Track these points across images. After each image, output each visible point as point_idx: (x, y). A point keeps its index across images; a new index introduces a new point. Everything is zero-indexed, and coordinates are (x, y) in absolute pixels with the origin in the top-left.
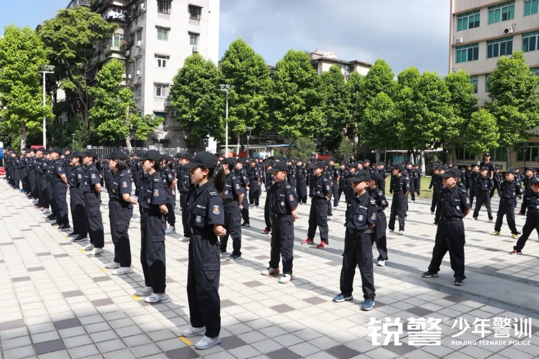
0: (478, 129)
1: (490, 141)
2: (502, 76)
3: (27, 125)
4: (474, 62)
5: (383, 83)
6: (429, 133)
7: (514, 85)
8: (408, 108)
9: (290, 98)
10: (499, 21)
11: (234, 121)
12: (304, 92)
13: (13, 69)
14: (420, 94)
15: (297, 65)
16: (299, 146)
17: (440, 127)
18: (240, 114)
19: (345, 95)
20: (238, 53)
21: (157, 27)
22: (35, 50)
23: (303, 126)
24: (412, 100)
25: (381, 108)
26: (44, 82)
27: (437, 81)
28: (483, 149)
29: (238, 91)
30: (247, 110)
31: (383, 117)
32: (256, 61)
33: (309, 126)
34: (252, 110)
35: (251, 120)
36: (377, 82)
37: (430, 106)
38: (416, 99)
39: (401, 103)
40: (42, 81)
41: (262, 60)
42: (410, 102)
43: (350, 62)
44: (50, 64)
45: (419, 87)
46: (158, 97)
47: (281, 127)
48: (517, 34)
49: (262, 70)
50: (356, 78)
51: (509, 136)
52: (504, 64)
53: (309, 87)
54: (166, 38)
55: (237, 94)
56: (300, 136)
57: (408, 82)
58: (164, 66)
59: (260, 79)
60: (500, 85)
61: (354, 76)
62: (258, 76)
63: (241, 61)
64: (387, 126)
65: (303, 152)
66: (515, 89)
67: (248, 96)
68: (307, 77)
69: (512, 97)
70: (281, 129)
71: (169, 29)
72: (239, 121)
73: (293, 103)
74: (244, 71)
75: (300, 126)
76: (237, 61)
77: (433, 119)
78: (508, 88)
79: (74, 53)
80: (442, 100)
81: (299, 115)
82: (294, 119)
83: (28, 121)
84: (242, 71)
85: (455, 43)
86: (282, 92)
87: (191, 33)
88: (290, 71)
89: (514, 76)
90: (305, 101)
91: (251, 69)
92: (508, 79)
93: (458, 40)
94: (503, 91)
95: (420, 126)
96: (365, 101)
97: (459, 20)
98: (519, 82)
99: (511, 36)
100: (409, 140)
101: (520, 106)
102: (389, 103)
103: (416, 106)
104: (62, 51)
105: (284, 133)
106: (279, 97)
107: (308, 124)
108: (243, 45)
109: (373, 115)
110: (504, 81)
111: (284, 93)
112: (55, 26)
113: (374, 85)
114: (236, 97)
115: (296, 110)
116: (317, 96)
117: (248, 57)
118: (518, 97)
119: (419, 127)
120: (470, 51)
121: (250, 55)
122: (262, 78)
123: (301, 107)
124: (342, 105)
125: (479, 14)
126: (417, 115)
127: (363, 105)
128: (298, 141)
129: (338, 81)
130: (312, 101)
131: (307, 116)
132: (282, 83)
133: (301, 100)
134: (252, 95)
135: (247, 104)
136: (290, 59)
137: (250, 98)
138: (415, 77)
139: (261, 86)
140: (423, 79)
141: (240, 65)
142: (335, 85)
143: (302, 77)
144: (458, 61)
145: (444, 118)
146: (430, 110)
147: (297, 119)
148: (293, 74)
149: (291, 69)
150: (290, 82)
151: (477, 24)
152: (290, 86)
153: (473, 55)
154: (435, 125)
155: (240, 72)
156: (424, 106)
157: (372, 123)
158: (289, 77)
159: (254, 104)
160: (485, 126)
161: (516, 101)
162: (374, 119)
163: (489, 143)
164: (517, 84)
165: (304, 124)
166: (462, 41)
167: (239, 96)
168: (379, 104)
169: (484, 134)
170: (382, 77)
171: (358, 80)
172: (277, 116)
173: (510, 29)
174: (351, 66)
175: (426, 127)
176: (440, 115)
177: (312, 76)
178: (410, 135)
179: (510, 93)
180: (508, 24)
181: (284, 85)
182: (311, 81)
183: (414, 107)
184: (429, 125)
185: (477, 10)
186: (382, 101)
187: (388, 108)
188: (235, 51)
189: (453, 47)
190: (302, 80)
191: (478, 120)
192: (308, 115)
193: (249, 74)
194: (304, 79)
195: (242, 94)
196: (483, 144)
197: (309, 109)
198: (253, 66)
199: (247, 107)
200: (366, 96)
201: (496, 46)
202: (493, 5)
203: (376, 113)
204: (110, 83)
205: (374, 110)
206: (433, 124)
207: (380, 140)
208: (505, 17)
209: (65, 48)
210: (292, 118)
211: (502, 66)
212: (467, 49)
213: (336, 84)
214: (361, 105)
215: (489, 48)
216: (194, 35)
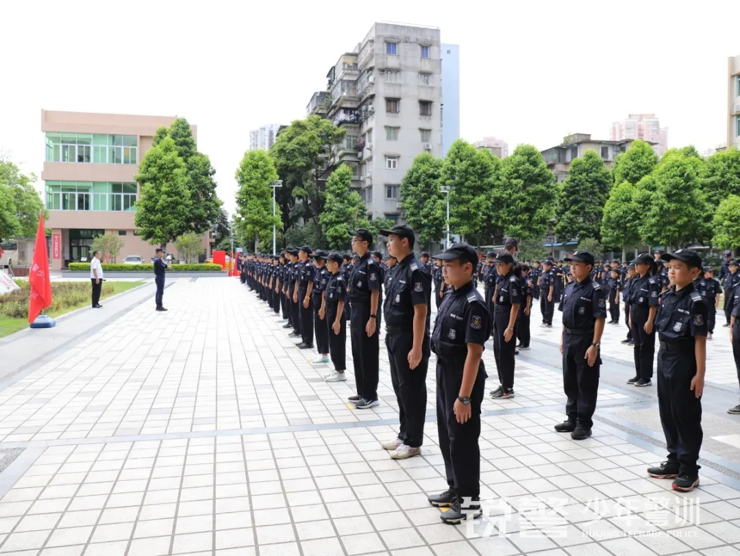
3: (260, 233)
9: (516, 196)
12: (532, 188)
13: (249, 186)
18: (460, 215)
21: (386, 127)
22: (267, 168)
26: (274, 195)
29: (459, 192)
30: (469, 211)
32: (477, 161)
35: (474, 221)
40: (272, 193)
44: (280, 179)
46: (389, 199)
49: (484, 169)
53: (537, 182)
54: (396, 138)
58: (394, 166)
62: (479, 175)
67: (470, 196)
68: (535, 173)
71: (398, 128)
73: (518, 201)
76: (458, 161)
79: (304, 162)
82: (520, 218)
83: (260, 230)
87: (422, 130)
104: (295, 161)
106: (504, 195)
112: (288, 138)
115: (521, 208)
117: (469, 156)
121: (471, 155)
123: (527, 205)
133: (528, 197)
134: (473, 195)
135: (468, 205)
137: (472, 199)
139: (484, 185)
141: (460, 166)
142: (590, 173)
143: (529, 172)
150: (516, 178)
152: (515, 183)
155: (460, 173)
159: (475, 204)
172: (502, 216)
174: (622, 146)
188: (456, 150)
190: (528, 176)
193: (470, 174)
194: (531, 174)
195: (464, 195)
198: (473, 165)
199: (468, 208)
204: (339, 189)
209: (297, 157)
210: (518, 217)
216: (425, 132)
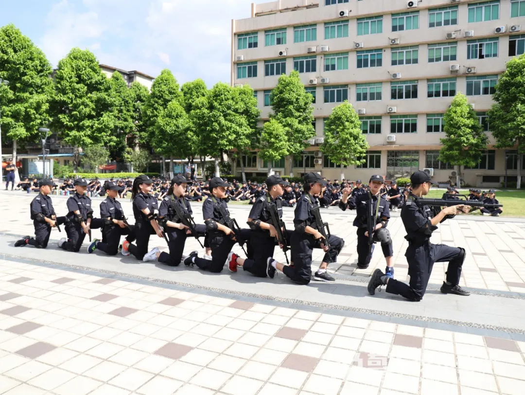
0: (271, 138)
1: (281, 149)
2: (284, 92)
4: (253, 79)
5: (170, 93)
6: (224, 142)
7: (295, 100)
8: (204, 117)
9: (79, 101)
10: (274, 45)
11: (9, 123)
12: (94, 95)
14: (216, 104)
15: (84, 65)
16: (90, 154)
17: (234, 136)
18: (15, 116)
19: (128, 104)
20: (11, 41)
23: (93, 132)
24: (208, 109)
25: (174, 116)
27: (230, 92)
28: (275, 156)
29: (14, 88)
30: (26, 112)
31: (176, 126)
32: (35, 55)
33: (100, 133)
34: (33, 111)
35: (31, 123)
36: (165, 92)
37: (225, 116)
38: (211, 108)
39: (197, 111)
41: (42, 54)
42: (206, 111)
43: (129, 72)
45: (214, 97)
47: (69, 133)
48: (290, 57)
49: (44, 66)
50: (137, 87)
51: (292, 145)
52: (285, 81)
53: (98, 90)
55: (12, 92)
56: (91, 143)
57: (197, 93)
59: (41, 76)
60: (282, 100)
61: (136, 86)
62: (39, 72)
63: (15, 51)
64: (181, 134)
65: (95, 161)
66: (295, 103)
67: (27, 95)
68: (97, 79)
69: (294, 111)
70: (68, 135)
72: (15, 124)
73: (81, 107)
74: (20, 64)
75: (89, 133)
76: (10, 50)
77: (228, 128)
78: (290, 103)
80: (236, 111)
81: (88, 120)
82: (83, 125)
84: (19, 64)
85: (236, 60)
86: (68, 93)
88: (76, 71)
89: (293, 92)
90: (96, 106)
91: (29, 63)
92: (289, 94)
93: (239, 58)
94: (286, 105)
95: (217, 135)
96: (153, 110)
97: (239, 39)
98: (299, 97)
99: (285, 59)
100: (204, 148)
101: (299, 119)
102: (181, 112)
103: (212, 115)
105: (71, 140)
106: (65, 99)
107: (100, 130)
108: (16, 33)
109: (166, 124)
110: (287, 96)
111: (71, 95)
113: (162, 95)
114: (11, 95)
115: (85, 115)
116: (108, 100)
117: (25, 48)
118: (298, 110)
119: (215, 136)
120: (250, 68)
121: (28, 47)
122: (43, 75)
123: (90, 111)
124: (125, 114)
125: (257, 36)
126: (214, 124)
127: (151, 114)
128: (89, 148)
129: (121, 89)
130: (102, 106)
131: (97, 122)
132: (68, 84)
133: (90, 104)
134: (31, 93)
135: (26, 105)
136: (75, 58)
137: (30, 98)
138: (203, 88)
139: (43, 84)
140: (217, 89)
141: (15, 57)
142: (118, 92)
143: (92, 78)
144: (239, 77)
145: (238, 128)
146: (226, 120)
147: (87, 124)
148: (81, 74)
149: (78, 69)
150: (77, 83)
151: (256, 45)
152: (78, 87)
153: (253, 72)
154: (229, 134)
155: (16, 64)
156: (220, 115)
157: (166, 131)
158: (76, 77)
159: (35, 105)
160: (277, 135)
161: (297, 114)
162: (168, 127)
163: (281, 151)
164: (297, 99)
165: (96, 130)
166: (242, 59)
167: (14, 94)
168: (172, 113)
169: (276, 143)
170: (169, 87)
171: (139, 90)
172: (63, 120)
173: (284, 52)
174: (131, 76)
175: (221, 136)
176: (234, 125)
177: (102, 79)
178: (205, 144)
179: (292, 106)
180: (281, 48)
181: (70, 86)
182: (101, 84)
183: (210, 116)
184: (224, 134)
185: (255, 32)
186: (175, 110)
187: (180, 117)
188: (6, 38)
189: (234, 63)
190: (91, 82)
191: (270, 130)
192: (98, 120)
193: (28, 69)
194: (93, 81)
195: (18, 92)
196: (275, 152)
197: (99, 115)
198: (32, 59)
199: (26, 108)
200: (154, 105)
201: (272, 66)
202: (268, 29)
203: (169, 121)
205: (167, 119)
206: (228, 133)
207: (174, 149)
208: (279, 41)
210: (81, 123)
211: (283, 83)
212: (247, 66)
213: (120, 92)
214: (148, 114)
215: (267, 67)
